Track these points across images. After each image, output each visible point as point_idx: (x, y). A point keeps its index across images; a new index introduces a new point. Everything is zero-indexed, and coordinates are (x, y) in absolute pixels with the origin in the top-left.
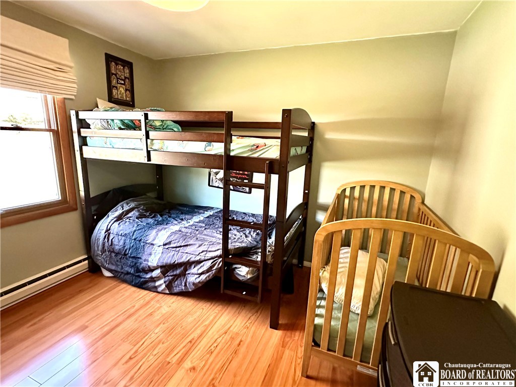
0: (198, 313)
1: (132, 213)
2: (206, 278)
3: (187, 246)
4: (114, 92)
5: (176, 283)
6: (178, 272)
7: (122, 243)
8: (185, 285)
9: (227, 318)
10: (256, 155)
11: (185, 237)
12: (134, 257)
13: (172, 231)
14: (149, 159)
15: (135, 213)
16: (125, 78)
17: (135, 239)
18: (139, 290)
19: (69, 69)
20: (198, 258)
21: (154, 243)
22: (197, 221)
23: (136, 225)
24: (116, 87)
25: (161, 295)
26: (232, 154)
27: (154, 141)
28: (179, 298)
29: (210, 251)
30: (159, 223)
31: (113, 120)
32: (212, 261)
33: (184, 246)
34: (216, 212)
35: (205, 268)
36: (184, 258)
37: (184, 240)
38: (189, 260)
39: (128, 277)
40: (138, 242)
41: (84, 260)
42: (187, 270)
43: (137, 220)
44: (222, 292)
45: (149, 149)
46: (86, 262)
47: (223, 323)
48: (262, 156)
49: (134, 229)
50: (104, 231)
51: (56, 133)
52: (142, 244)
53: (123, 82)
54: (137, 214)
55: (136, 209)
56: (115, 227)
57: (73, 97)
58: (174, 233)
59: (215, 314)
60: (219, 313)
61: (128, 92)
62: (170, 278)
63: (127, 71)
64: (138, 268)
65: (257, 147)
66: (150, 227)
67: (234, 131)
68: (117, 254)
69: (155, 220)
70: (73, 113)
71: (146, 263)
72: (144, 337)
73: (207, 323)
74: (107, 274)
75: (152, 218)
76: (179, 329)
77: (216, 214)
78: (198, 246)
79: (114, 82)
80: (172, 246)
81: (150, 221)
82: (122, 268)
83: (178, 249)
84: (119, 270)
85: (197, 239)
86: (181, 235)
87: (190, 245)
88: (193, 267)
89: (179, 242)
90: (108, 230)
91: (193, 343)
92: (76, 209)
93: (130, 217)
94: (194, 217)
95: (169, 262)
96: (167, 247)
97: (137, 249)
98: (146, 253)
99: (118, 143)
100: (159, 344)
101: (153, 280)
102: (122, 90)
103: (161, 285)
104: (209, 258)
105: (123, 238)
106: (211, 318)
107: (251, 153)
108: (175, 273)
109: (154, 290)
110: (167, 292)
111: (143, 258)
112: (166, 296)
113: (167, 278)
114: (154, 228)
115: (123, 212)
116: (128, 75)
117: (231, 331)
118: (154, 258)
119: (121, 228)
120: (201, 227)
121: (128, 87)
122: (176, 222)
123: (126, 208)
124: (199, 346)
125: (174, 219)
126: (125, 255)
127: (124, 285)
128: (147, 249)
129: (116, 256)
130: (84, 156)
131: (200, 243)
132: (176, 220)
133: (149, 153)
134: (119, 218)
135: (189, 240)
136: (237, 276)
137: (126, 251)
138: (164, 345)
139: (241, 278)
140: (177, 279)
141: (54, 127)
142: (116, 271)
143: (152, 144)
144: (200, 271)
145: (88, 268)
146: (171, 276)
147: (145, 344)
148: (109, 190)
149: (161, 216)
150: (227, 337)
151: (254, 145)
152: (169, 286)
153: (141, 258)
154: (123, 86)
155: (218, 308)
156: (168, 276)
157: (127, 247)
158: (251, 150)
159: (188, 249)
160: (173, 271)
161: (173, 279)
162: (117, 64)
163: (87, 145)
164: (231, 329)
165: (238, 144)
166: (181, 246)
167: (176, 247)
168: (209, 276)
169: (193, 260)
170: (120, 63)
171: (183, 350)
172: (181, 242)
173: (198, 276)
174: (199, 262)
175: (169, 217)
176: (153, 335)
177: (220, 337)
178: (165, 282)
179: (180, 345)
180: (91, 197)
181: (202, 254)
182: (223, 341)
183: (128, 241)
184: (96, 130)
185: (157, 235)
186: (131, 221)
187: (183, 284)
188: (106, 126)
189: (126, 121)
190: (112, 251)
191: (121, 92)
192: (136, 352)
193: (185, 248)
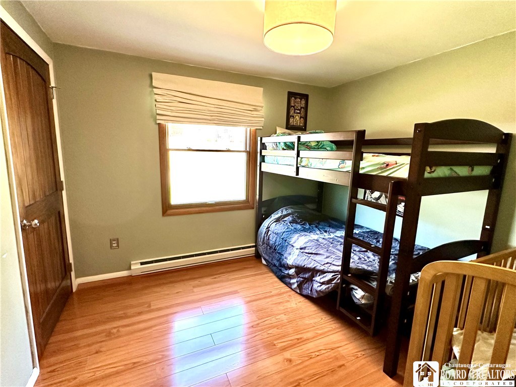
0: (316, 320)
1: (288, 218)
2: (326, 289)
3: (316, 254)
4: (291, 120)
5: (305, 285)
6: (307, 276)
7: (274, 240)
8: (311, 290)
9: (340, 338)
10: (385, 174)
11: (318, 246)
12: (279, 253)
13: (311, 239)
14: (297, 174)
15: (289, 219)
16: (301, 108)
17: (283, 239)
18: (279, 282)
19: (261, 108)
20: (322, 268)
21: (294, 245)
22: (339, 235)
23: (286, 228)
24: (293, 116)
25: (293, 292)
26: (361, 172)
27: (303, 159)
28: (307, 301)
29: (333, 265)
30: (305, 230)
31: (279, 143)
32: (333, 274)
33: (314, 254)
34: (363, 232)
35: (326, 279)
36: (312, 264)
37: (316, 249)
38: (315, 267)
39: (274, 268)
40: (284, 241)
41: (253, 247)
42: (314, 277)
43: (289, 224)
44: (337, 308)
45: (298, 166)
46: (254, 249)
47: (335, 340)
48: (391, 175)
49: (284, 230)
50: (266, 228)
51: (249, 153)
52: (286, 244)
53: (299, 112)
54: (291, 219)
55: (291, 215)
56: (273, 227)
57: (261, 128)
58: (312, 241)
59: (330, 329)
60: (335, 329)
61: (302, 119)
62: (301, 279)
63: (303, 102)
64: (281, 263)
65: (387, 165)
66: (296, 231)
67: (365, 148)
68: (271, 248)
69: (303, 227)
70: (259, 138)
71: (286, 260)
72: (267, 317)
73: (320, 332)
74: (264, 262)
75: (301, 225)
76: (294, 325)
77: (362, 234)
78: (325, 257)
79: (292, 113)
80: (306, 251)
81: (299, 227)
82: (272, 260)
83: (310, 255)
84: (270, 261)
85: (328, 250)
86: (316, 244)
87: (319, 254)
88: (318, 275)
89: (311, 249)
90: (268, 228)
91: (300, 341)
92: (253, 208)
93: (286, 221)
94: (338, 232)
95: (300, 264)
96: (302, 251)
97: (282, 247)
98: (287, 252)
99: (282, 161)
100: (274, 327)
101: (290, 277)
102: (298, 118)
103: (294, 283)
104: (331, 270)
105: (276, 236)
106: (326, 330)
107: (380, 171)
108: (304, 276)
109: (289, 285)
110: (298, 291)
111: (285, 256)
112: (297, 294)
113: (299, 279)
114: (298, 233)
115: (281, 216)
116: (303, 105)
117: (338, 351)
118: (292, 258)
119: (276, 228)
120: (338, 242)
121: (303, 114)
122: (318, 232)
123: (285, 213)
124: (303, 347)
125: (319, 229)
126: (275, 250)
127: (271, 274)
128: (289, 250)
129: (270, 249)
130: (262, 170)
131: (328, 255)
132: (320, 231)
133: (298, 168)
134: (278, 220)
135: (320, 249)
136: (352, 296)
137: (275, 247)
138: (278, 330)
139: (356, 301)
140: (306, 283)
141: (248, 149)
142: (269, 262)
143: (301, 161)
144: (322, 281)
145: (255, 253)
146: (302, 278)
147: (266, 322)
148: (275, 197)
149: (310, 225)
150: (332, 354)
151: (384, 163)
152: (300, 286)
153: (283, 255)
154: (299, 115)
155: (335, 325)
156: (299, 277)
157: (277, 244)
158: (381, 168)
159: (317, 258)
160: (304, 274)
161: (303, 281)
162: (295, 98)
163: (264, 162)
164: (340, 349)
165: (369, 161)
166: (312, 254)
167: (309, 253)
168: (328, 288)
169: (318, 268)
170: (298, 97)
171: (290, 342)
172: (313, 249)
173: (320, 284)
174: (323, 272)
175: (316, 227)
176: (274, 319)
177: (325, 350)
178: (297, 282)
179: (288, 337)
180: (263, 200)
181: (326, 265)
182: (326, 355)
183: (278, 239)
184: (270, 151)
185: (298, 239)
186: (285, 224)
187: (310, 289)
188: (275, 147)
189: (288, 143)
190: (268, 244)
191: (297, 120)
192: (258, 324)
193: (315, 256)
